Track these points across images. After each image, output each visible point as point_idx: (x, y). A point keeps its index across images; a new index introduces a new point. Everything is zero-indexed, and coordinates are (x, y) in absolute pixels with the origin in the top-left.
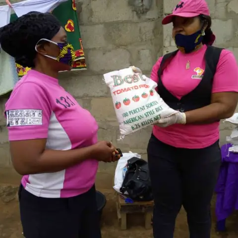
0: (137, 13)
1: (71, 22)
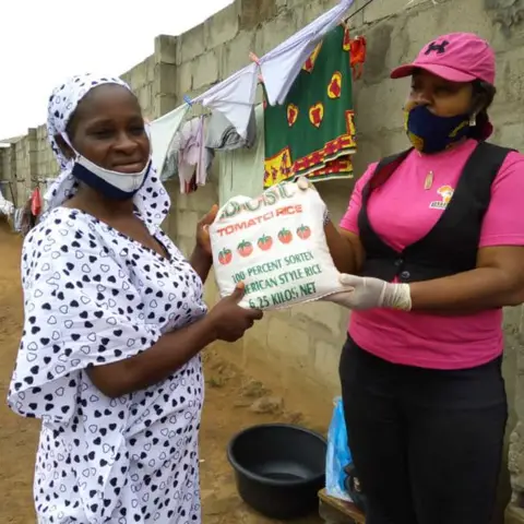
0: (504, 27)
1: (337, 77)
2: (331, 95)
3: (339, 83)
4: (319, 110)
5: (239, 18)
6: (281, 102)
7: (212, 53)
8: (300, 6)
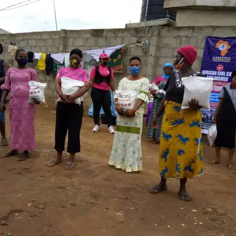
1: (120, 56)
2: (119, 58)
4: (116, 60)
5: (92, 34)
7: (82, 38)
8: (109, 37)
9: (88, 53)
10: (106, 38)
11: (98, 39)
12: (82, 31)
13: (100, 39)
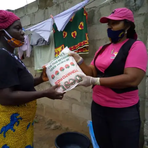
1: (82, 23)
2: (80, 29)
3: (83, 25)
4: (75, 33)
5: (39, 6)
6: (62, 30)
7: (28, 16)
8: (62, 3)
9: (32, 30)
10: (58, 5)
11: (46, 10)
12: (27, 6)
13: (49, 9)
